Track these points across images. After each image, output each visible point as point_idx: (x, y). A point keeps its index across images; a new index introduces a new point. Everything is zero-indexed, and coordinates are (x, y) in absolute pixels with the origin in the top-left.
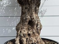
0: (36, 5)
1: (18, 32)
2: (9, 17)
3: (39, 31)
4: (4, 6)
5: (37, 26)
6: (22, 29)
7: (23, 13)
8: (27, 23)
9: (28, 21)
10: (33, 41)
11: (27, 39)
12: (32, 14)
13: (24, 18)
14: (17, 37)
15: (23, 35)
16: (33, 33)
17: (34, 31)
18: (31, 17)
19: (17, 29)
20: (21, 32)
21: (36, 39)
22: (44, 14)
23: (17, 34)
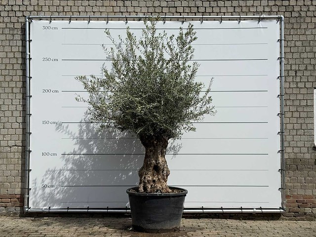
0: (162, 147)
1: (141, 178)
2: (124, 155)
3: (165, 177)
4: (117, 137)
5: (163, 172)
6: (146, 174)
7: (147, 157)
8: (151, 168)
9: (153, 165)
10: (158, 188)
11: (152, 186)
12: (157, 158)
13: (149, 163)
14: (140, 184)
15: (148, 181)
16: (159, 179)
17: (160, 177)
18: (156, 161)
19: (141, 175)
20: (145, 178)
21: (161, 185)
22: (178, 151)
23: (141, 180)
